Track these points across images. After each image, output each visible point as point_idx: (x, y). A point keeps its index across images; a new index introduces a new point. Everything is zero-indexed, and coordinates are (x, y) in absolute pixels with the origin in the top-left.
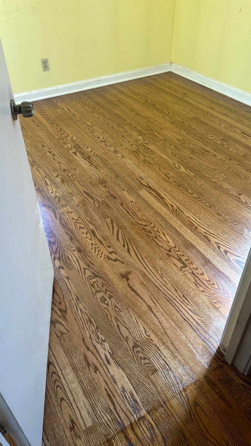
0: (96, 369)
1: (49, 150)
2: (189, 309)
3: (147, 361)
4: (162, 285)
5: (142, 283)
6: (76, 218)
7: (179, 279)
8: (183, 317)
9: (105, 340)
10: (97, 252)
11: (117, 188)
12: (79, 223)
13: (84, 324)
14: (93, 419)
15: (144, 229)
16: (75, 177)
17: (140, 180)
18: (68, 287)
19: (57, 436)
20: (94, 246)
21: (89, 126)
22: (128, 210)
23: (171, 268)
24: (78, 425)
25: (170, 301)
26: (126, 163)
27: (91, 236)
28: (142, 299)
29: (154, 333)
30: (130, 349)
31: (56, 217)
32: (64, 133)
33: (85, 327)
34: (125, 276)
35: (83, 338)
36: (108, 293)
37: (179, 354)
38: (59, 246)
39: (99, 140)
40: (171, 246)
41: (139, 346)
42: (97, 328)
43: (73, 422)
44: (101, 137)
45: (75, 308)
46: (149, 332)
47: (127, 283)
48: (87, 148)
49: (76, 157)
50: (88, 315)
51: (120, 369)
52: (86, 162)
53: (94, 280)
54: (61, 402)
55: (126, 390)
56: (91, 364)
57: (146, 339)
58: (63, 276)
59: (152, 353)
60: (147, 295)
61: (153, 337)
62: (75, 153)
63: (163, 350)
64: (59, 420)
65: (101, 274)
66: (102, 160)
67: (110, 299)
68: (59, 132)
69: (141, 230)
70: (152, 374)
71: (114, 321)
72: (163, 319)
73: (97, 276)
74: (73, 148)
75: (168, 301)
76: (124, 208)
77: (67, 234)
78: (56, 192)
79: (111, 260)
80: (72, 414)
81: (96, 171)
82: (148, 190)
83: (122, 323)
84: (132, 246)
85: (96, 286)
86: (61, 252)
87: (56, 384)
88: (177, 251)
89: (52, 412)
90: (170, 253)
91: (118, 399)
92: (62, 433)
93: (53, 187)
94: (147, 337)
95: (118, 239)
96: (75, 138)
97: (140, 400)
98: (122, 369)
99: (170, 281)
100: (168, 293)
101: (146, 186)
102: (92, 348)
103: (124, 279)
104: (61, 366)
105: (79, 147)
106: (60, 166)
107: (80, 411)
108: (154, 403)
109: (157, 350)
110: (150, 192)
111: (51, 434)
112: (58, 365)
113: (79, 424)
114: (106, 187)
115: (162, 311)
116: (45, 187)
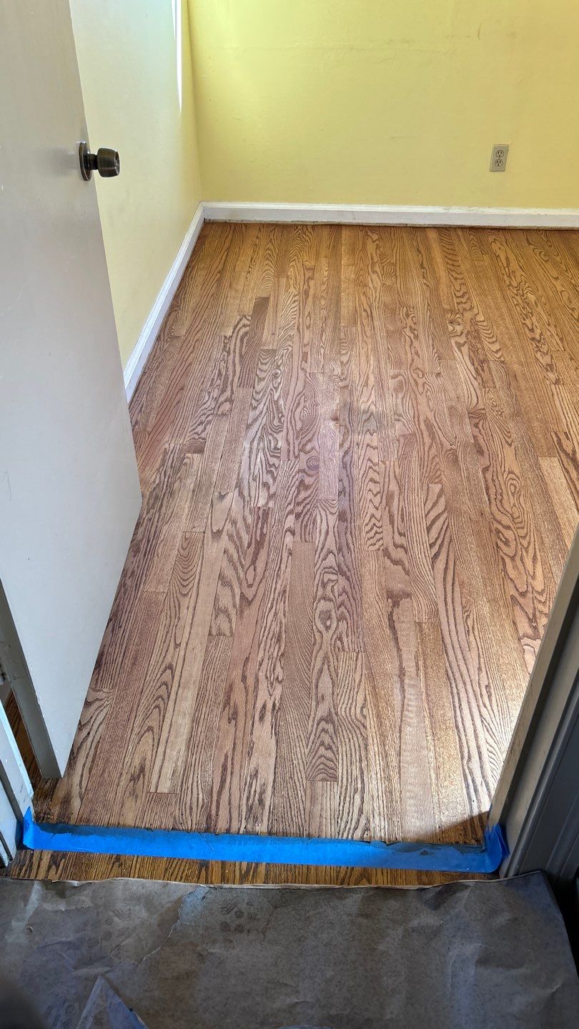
0: (234, 717)
1: (413, 326)
2: (481, 715)
3: (329, 754)
4: (457, 646)
5: (420, 624)
6: (376, 460)
7: (502, 653)
8: (456, 721)
9: (281, 681)
10: (372, 534)
11: (498, 436)
12: (375, 471)
13: (265, 638)
14: (174, 786)
15: (498, 532)
16: (429, 388)
17: (563, 437)
18: (280, 567)
19: (106, 775)
20: (373, 520)
21: (528, 304)
22: (491, 485)
23: (502, 626)
24: (146, 781)
25: (453, 681)
26: (556, 397)
27: (381, 502)
28: (399, 650)
29: (378, 716)
30: (314, 718)
31: (341, 445)
32: (465, 303)
33: (263, 643)
34: (395, 598)
35: (247, 659)
36: (342, 609)
37: (400, 777)
38: (312, 495)
39: (530, 335)
40: (533, 588)
41: (333, 723)
42: (282, 655)
43: (142, 770)
44: (538, 331)
45: (269, 605)
46: (370, 711)
47: (390, 610)
48: (493, 342)
49: (457, 354)
50: (281, 627)
51: (273, 741)
52: (472, 368)
53: (333, 577)
54: (145, 732)
55: (259, 776)
56: (232, 704)
57: (356, 718)
58: (285, 545)
59: (350, 747)
60: (413, 649)
61: (371, 722)
62: (459, 346)
63: (372, 754)
64: (124, 755)
65: (353, 573)
66: (507, 374)
67: (339, 620)
68: (458, 297)
69: (491, 531)
70: (323, 780)
71: (319, 660)
72: (412, 703)
73: (343, 574)
74: (464, 335)
75: (449, 679)
76: (485, 478)
77: (340, 480)
78: (373, 402)
79: (389, 557)
80: (149, 757)
81: (478, 392)
82: (566, 464)
83: (332, 669)
84: (449, 551)
85: (329, 588)
86: (308, 507)
87: (157, 703)
88: (540, 602)
89: (122, 738)
90: (521, 600)
91: (235, 783)
92: (116, 775)
93: (373, 393)
94: (359, 716)
95: (429, 529)
96: (481, 318)
97: (270, 807)
98: (277, 742)
99: (480, 647)
100: (458, 666)
101: (567, 454)
102: (250, 681)
103: (390, 600)
104: (182, 681)
105: (478, 337)
106: (413, 360)
107: (163, 763)
108: (289, 825)
109: (362, 749)
110: (566, 469)
111: (101, 766)
112: (181, 676)
113: (150, 779)
114: (477, 427)
115: (423, 690)
116: (359, 388)
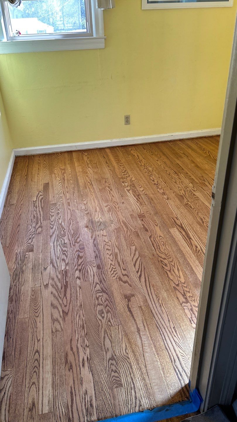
0: (71, 368)
1: (109, 186)
2: (175, 341)
3: (116, 374)
4: (158, 313)
5: (141, 307)
6: (107, 241)
7: (176, 312)
8: (165, 346)
9: (88, 346)
10: (112, 272)
11: (151, 223)
12: (108, 245)
13: (77, 328)
14: (50, 408)
15: (162, 261)
16: (121, 208)
17: (176, 219)
18: (77, 295)
19: (17, 412)
20: (112, 266)
21: (150, 171)
22: (154, 243)
23: (173, 300)
24: (36, 409)
25: (160, 329)
26: (169, 204)
27: (113, 258)
28: (135, 320)
29: (133, 352)
30: (106, 360)
31: (92, 237)
32: (126, 174)
33: (77, 331)
34: (128, 298)
35: (71, 339)
36: (108, 307)
37: (148, 377)
38: (84, 260)
39: (153, 183)
40: (181, 282)
41: (115, 359)
42: (86, 334)
43: (34, 404)
44: (156, 181)
45: (76, 313)
46: (129, 350)
47: (127, 303)
48: (141, 187)
49: (128, 194)
50: (83, 322)
51: (91, 375)
52: (135, 198)
53: (101, 294)
54: (32, 385)
55: (88, 393)
56: (69, 362)
57: (124, 355)
58: (77, 285)
59: (124, 369)
60: (141, 318)
61: (131, 355)
62: (128, 191)
63: (134, 369)
64: (24, 399)
65: (108, 291)
66: (149, 199)
67: (107, 313)
68: (123, 172)
69: (159, 261)
70: (116, 387)
71: (103, 332)
72: (146, 343)
73: (104, 292)
74: (129, 186)
75: (158, 328)
76: (151, 240)
77: (95, 252)
78: (100, 218)
79: (122, 281)
80: (36, 397)
81: (140, 207)
82: (179, 229)
83: (109, 336)
84: (145, 273)
85: (100, 300)
86: (83, 266)
87: (34, 370)
88: (185, 287)
89: (21, 391)
90: (177, 287)
91: (78, 399)
92: (21, 410)
93: (99, 213)
94: (125, 354)
95: (135, 265)
96: (133, 179)
97: (96, 406)
98: (92, 375)
99: (167, 311)
100: (160, 321)
101: (179, 226)
102: (75, 349)
103: (126, 299)
104: (44, 356)
105: (134, 186)
106: (112, 199)
107: (43, 398)
108: (106, 413)
109: (130, 368)
110: (180, 231)
111: (14, 408)
112: (43, 355)
113: (38, 408)
114: (143, 221)
115: (149, 335)
116: (93, 213)
